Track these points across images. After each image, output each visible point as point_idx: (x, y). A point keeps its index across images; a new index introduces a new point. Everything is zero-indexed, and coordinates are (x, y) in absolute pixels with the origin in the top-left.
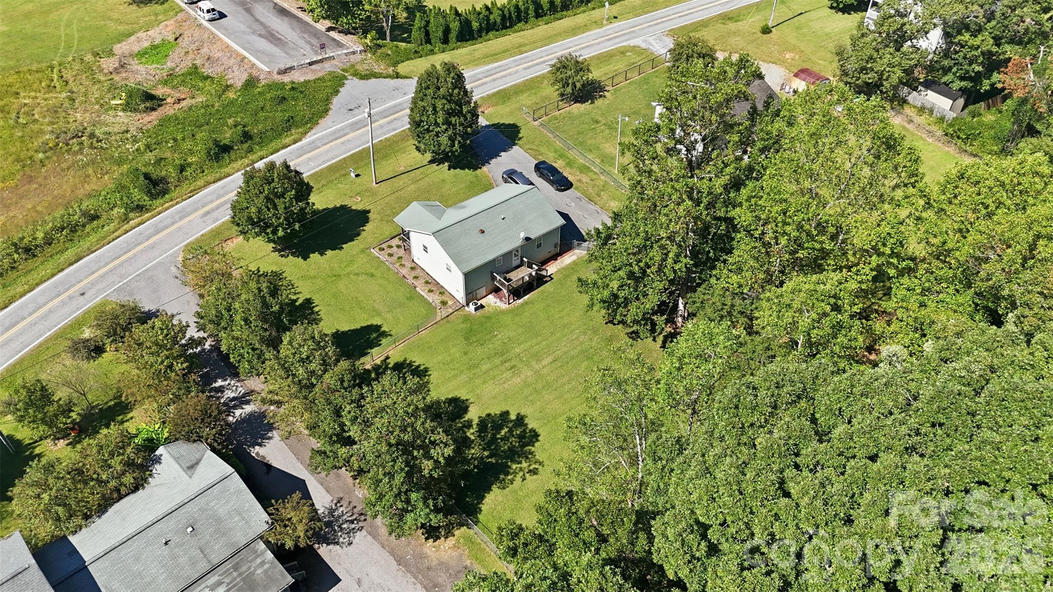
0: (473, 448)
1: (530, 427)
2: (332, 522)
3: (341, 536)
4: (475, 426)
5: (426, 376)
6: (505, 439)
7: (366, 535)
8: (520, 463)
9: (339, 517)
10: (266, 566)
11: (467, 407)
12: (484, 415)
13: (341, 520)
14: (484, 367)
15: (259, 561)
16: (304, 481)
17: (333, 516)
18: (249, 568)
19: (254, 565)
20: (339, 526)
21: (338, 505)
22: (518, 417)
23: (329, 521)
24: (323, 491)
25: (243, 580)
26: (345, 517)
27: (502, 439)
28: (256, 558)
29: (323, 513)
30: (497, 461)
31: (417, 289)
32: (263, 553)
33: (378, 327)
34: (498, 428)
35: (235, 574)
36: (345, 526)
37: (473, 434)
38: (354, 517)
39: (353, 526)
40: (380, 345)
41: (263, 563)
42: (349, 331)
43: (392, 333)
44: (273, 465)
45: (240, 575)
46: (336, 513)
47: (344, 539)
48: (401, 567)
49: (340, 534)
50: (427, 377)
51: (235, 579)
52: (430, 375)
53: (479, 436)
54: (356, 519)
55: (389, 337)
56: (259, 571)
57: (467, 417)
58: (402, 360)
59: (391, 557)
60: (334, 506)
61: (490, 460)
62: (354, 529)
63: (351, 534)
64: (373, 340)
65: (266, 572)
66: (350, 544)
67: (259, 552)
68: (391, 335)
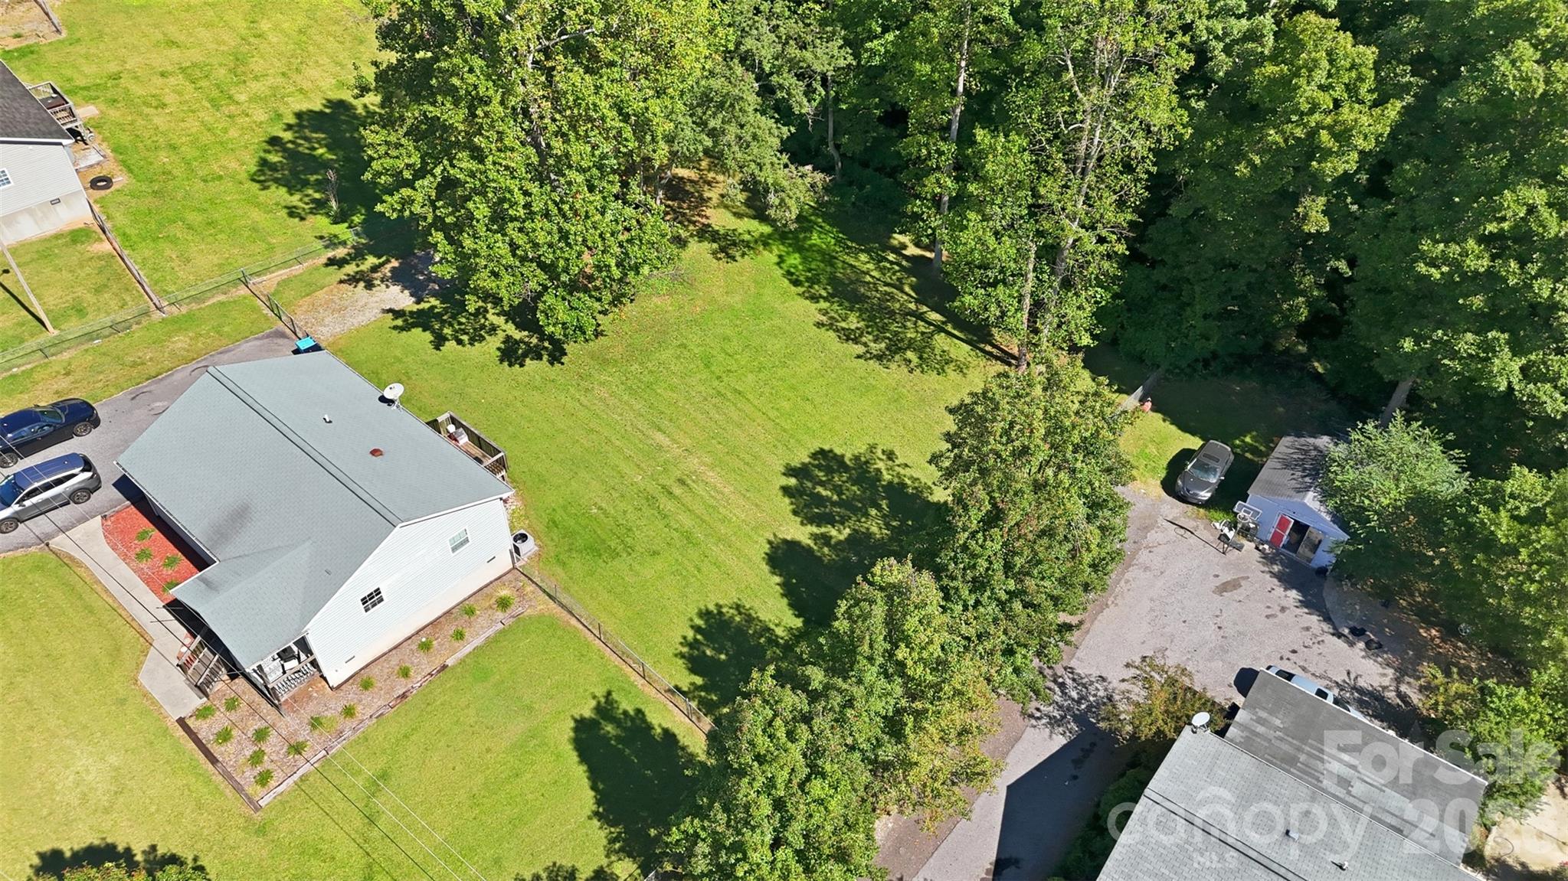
0: (868, 529)
1: (807, 460)
2: (1074, 716)
3: (1095, 695)
4: (823, 530)
5: (720, 613)
6: (837, 488)
7: (1078, 659)
8: (878, 470)
9: (1061, 707)
10: (1264, 714)
11: (785, 541)
12: (799, 519)
13: (1066, 704)
14: (687, 521)
15: (1260, 729)
16: (1009, 787)
17: (1063, 717)
18: (1281, 739)
19: (1271, 734)
20: (1079, 702)
21: (1038, 714)
22: (792, 476)
23: (1075, 721)
24: (1019, 747)
25: (1303, 741)
26: (1057, 698)
27: (840, 494)
28: (1257, 735)
29: (1063, 734)
30: (884, 498)
31: (450, 662)
32: (1243, 727)
33: (583, 727)
34: (820, 500)
35: (1303, 758)
36: (1074, 694)
37: (839, 531)
38: (1052, 685)
39: (1069, 682)
40: (639, 711)
41: (1261, 721)
42: (593, 788)
43: (600, 692)
44: (994, 858)
45: (1299, 749)
46: (1056, 714)
47: (1097, 689)
48: (1109, 603)
49: (1092, 699)
50: (724, 610)
51: (1309, 755)
52: (719, 606)
53: (843, 523)
54: (1055, 681)
55: (615, 696)
56: (1278, 722)
57: (806, 541)
58: (680, 662)
59: (1100, 617)
60: (1044, 721)
61: (884, 506)
62: (1074, 680)
63: (1084, 681)
64: (624, 729)
65: (1271, 713)
66: (1103, 679)
67: (1244, 734)
68: (609, 693)
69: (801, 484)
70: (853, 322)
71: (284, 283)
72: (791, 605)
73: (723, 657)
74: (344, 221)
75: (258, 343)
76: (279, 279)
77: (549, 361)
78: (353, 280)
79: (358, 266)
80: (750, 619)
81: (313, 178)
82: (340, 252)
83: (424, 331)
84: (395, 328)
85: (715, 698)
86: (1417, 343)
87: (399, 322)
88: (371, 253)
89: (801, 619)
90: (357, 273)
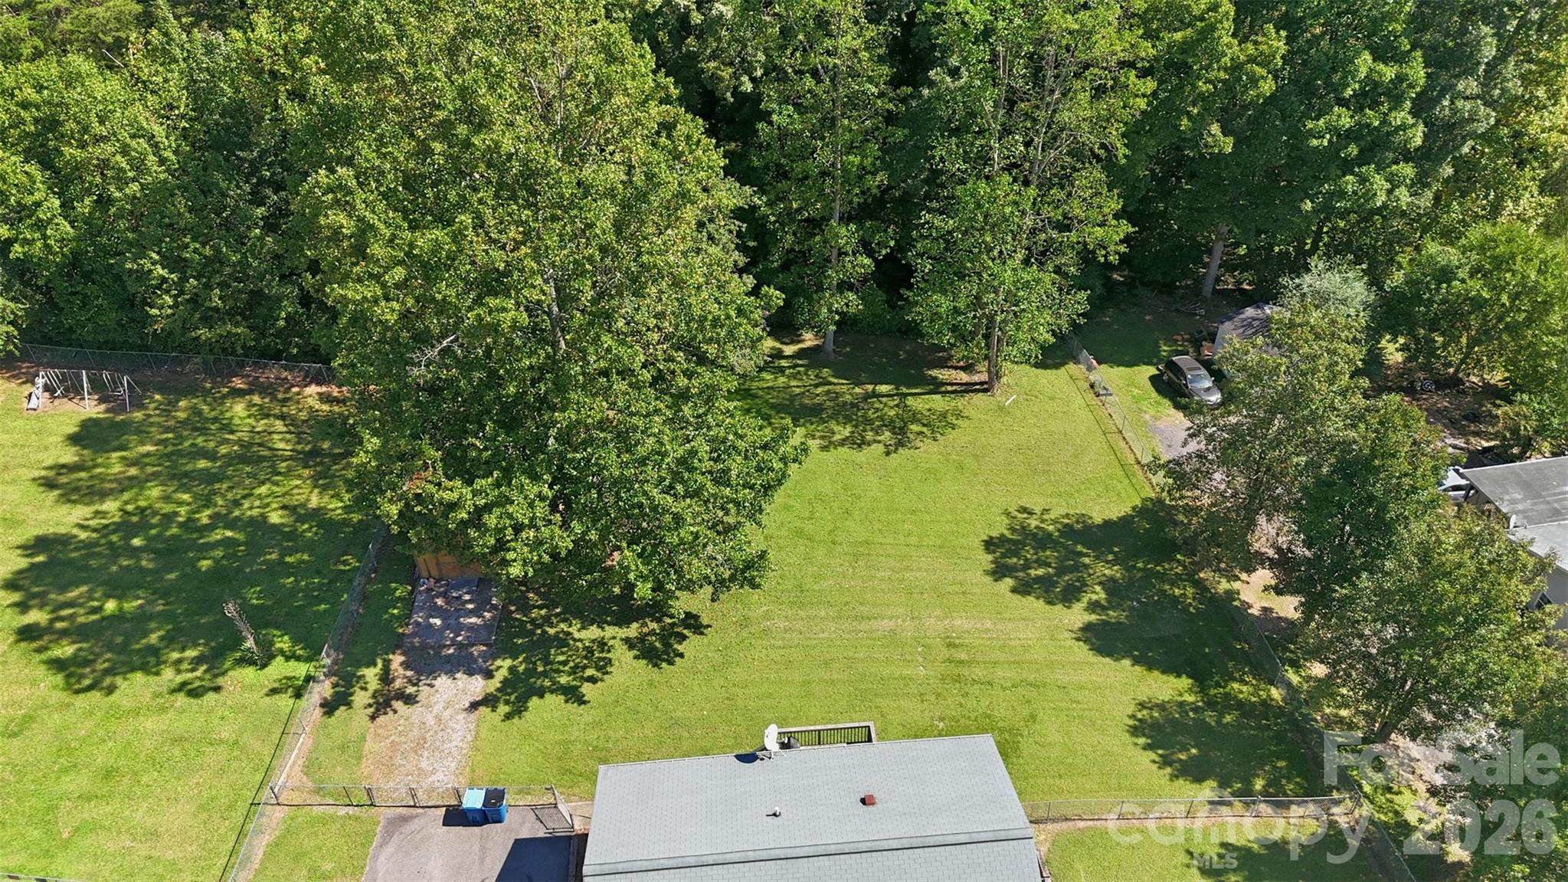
0: (1105, 576)
1: (990, 557)
5: (1141, 721)
8: (1038, 528)
11: (1083, 630)
12: (1060, 607)
14: (1008, 673)
22: (1001, 578)
27: (1048, 565)
30: (1075, 545)
34: (1047, 580)
37: (1094, 593)
43: (1184, 858)
50: (1139, 716)
53: (1085, 586)
57: (1091, 618)
58: (1181, 782)
61: (1085, 551)
68: (1189, 853)
69: (1016, 578)
70: (843, 431)
71: (310, 766)
72: (1164, 672)
73: (1194, 751)
74: (272, 657)
75: (390, 849)
76: (297, 768)
77: (694, 633)
78: (382, 704)
79: (364, 689)
80: (1162, 707)
81: (154, 638)
82: (324, 689)
83: (542, 697)
84: (508, 717)
85: (1239, 785)
86: (1313, 202)
87: (503, 709)
88: (359, 667)
89: (1184, 676)
90: (374, 696)
